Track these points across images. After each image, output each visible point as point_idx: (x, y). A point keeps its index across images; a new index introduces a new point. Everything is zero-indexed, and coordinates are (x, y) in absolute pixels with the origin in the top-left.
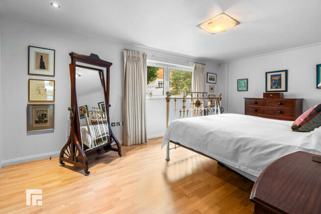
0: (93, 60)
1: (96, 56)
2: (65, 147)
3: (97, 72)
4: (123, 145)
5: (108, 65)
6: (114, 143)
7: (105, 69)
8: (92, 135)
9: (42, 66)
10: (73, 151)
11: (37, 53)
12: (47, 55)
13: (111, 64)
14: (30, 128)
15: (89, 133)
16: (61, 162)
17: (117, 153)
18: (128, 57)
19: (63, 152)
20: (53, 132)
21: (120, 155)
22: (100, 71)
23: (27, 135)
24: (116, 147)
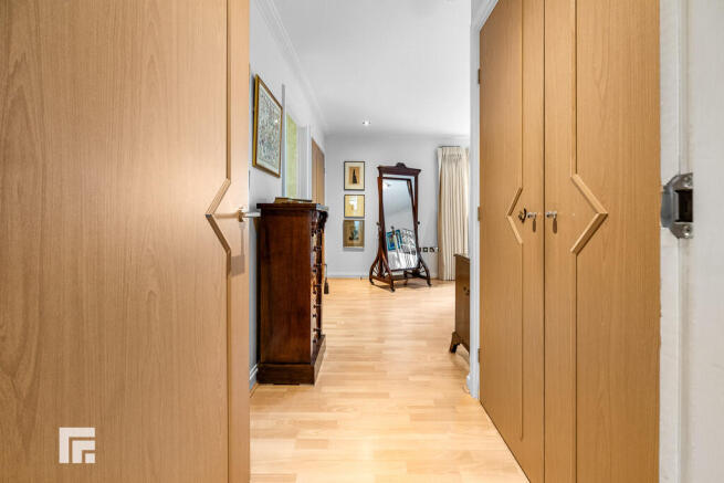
0: (400, 170)
1: (403, 165)
2: (374, 265)
3: (405, 182)
4: (438, 279)
5: (416, 172)
6: (423, 269)
7: (413, 178)
8: (402, 261)
9: (355, 181)
10: (381, 270)
11: (351, 168)
12: (358, 168)
13: (420, 171)
14: (345, 244)
15: (399, 260)
16: (371, 280)
17: (425, 282)
18: (444, 157)
19: (372, 270)
20: (362, 250)
21: (430, 285)
22: (409, 180)
23: (344, 250)
24: (424, 274)
